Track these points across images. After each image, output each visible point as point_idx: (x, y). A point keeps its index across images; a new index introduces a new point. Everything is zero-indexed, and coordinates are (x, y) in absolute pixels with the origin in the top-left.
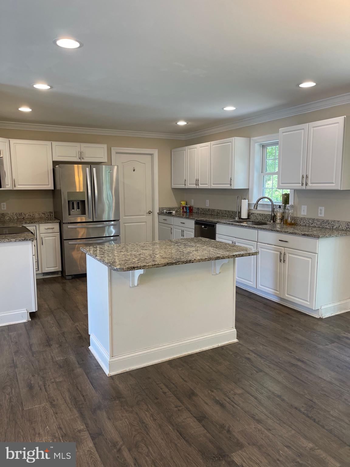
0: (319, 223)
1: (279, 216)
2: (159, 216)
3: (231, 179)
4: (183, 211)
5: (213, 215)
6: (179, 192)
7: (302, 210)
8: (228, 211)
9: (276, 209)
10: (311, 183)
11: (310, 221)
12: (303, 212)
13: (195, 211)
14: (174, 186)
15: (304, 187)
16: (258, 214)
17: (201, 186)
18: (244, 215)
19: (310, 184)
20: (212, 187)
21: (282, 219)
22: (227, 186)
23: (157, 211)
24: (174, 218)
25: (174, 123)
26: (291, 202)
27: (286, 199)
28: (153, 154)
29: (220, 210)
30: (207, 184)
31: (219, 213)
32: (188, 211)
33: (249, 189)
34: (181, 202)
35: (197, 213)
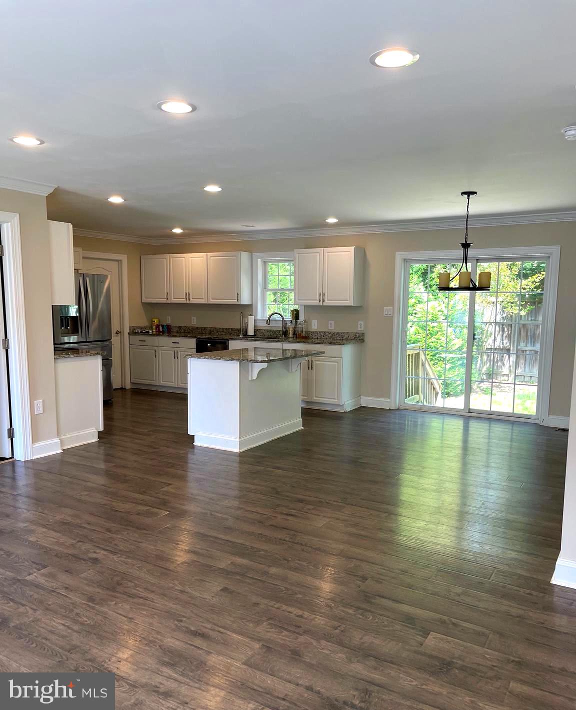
0: (330, 335)
1: (291, 331)
2: (130, 336)
3: (238, 294)
4: (157, 330)
5: (203, 333)
6: (150, 307)
7: (313, 324)
8: (226, 329)
9: (289, 324)
10: (328, 300)
11: (322, 334)
12: (315, 326)
13: (175, 330)
14: (145, 300)
15: (321, 304)
16: (265, 330)
17: (192, 301)
18: (251, 331)
19: (326, 301)
20: (210, 303)
21: (294, 334)
22: (234, 302)
23: (127, 331)
24: (159, 338)
25: (169, 231)
26: (302, 317)
27: (296, 314)
28: (121, 261)
29: (215, 328)
30: (203, 299)
31: (213, 331)
32: (166, 330)
33: (252, 305)
34: (153, 320)
35: (177, 332)
